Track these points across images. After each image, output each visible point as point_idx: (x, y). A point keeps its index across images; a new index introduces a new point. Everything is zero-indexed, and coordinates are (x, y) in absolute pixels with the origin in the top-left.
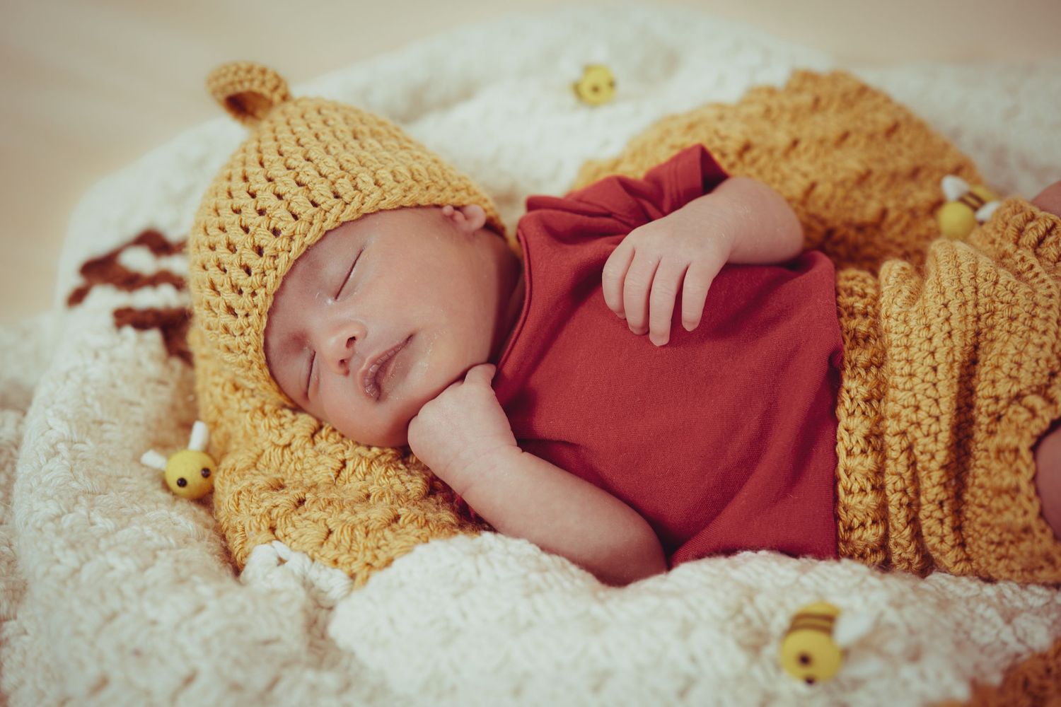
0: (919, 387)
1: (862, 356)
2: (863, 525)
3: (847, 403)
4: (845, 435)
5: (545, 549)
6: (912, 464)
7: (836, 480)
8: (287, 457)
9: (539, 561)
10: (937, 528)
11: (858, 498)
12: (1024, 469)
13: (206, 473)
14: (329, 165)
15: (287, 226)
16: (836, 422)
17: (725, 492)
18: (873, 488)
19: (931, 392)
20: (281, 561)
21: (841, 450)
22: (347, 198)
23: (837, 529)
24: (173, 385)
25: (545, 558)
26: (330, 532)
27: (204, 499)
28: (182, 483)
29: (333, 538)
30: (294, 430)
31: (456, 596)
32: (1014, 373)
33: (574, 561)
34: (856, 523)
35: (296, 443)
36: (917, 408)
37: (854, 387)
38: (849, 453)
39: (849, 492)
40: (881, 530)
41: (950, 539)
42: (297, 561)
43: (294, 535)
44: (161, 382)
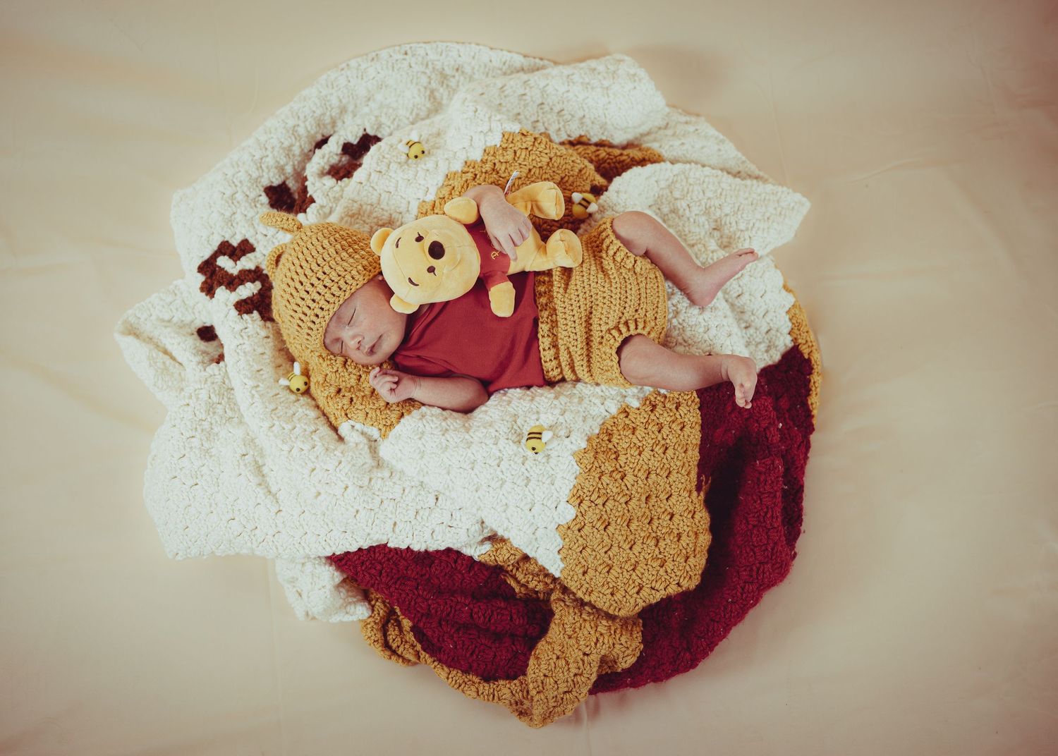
0: (570, 330)
1: (545, 314)
2: (553, 370)
3: (541, 333)
4: (542, 344)
5: (444, 409)
6: (569, 353)
7: (541, 359)
8: (338, 376)
9: (442, 415)
10: (582, 372)
11: (549, 363)
12: (614, 359)
13: (306, 384)
14: (334, 275)
15: (326, 306)
16: (538, 339)
17: (502, 368)
18: (553, 346)
19: (574, 331)
20: (353, 427)
21: (541, 348)
22: (344, 289)
23: (543, 373)
24: (271, 336)
25: (444, 413)
26: (367, 413)
27: (307, 392)
28: (298, 390)
29: (369, 416)
30: (337, 365)
31: (420, 439)
32: (607, 321)
33: (453, 410)
34: (550, 370)
35: (340, 370)
36: (569, 337)
37: (544, 328)
38: (544, 350)
39: (546, 362)
40: (559, 370)
41: (586, 370)
42: (358, 426)
43: (355, 417)
44: (267, 337)
